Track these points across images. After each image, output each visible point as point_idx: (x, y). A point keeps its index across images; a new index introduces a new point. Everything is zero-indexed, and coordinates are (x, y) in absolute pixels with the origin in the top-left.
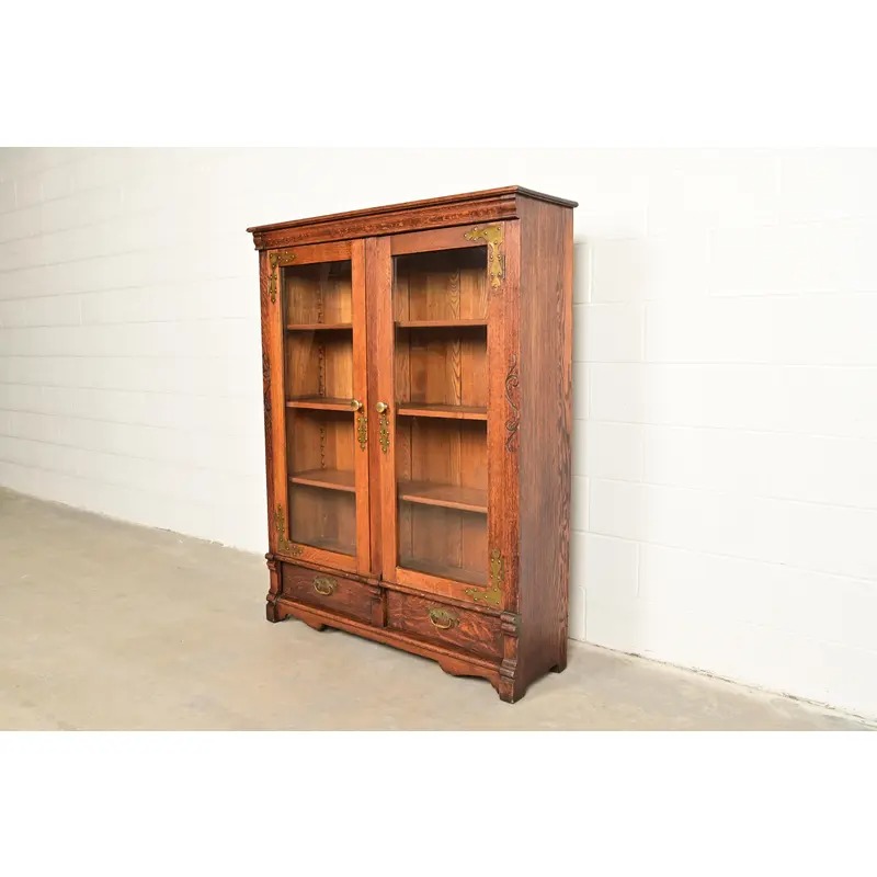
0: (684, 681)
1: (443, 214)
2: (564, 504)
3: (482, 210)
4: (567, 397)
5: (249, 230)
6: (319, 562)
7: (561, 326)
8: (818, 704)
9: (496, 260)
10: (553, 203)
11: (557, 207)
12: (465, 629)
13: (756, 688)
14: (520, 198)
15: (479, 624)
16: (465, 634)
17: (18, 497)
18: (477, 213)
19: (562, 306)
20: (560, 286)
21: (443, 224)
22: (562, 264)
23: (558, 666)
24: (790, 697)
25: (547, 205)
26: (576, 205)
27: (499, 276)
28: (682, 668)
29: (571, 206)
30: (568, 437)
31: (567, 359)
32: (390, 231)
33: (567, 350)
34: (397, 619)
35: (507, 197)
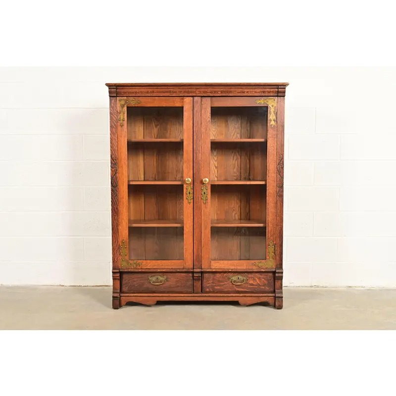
1: (246, 90)
3: (267, 91)
5: (105, 85)
6: (154, 268)
9: (273, 113)
12: (251, 282)
15: (259, 279)
16: (252, 285)
18: (264, 92)
21: (244, 95)
27: (274, 120)
32: (211, 95)
34: (208, 287)
35: (282, 87)
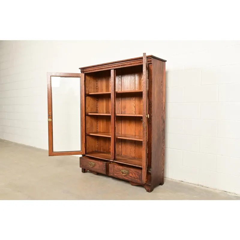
0: (195, 187)
1: (132, 63)
2: (163, 139)
4: (164, 111)
5: (79, 69)
7: (162, 92)
8: (233, 193)
10: (161, 60)
11: (161, 61)
12: (131, 175)
13: (216, 190)
14: (152, 58)
15: (135, 174)
16: (131, 177)
17: (12, 143)
18: (141, 62)
19: (162, 87)
20: (162, 82)
22: (163, 76)
23: (161, 183)
24: (225, 191)
25: (159, 61)
26: (166, 61)
28: (195, 184)
29: (165, 61)
30: (164, 121)
31: (164, 101)
33: (164, 98)
35: (149, 58)
